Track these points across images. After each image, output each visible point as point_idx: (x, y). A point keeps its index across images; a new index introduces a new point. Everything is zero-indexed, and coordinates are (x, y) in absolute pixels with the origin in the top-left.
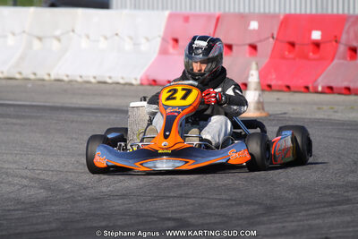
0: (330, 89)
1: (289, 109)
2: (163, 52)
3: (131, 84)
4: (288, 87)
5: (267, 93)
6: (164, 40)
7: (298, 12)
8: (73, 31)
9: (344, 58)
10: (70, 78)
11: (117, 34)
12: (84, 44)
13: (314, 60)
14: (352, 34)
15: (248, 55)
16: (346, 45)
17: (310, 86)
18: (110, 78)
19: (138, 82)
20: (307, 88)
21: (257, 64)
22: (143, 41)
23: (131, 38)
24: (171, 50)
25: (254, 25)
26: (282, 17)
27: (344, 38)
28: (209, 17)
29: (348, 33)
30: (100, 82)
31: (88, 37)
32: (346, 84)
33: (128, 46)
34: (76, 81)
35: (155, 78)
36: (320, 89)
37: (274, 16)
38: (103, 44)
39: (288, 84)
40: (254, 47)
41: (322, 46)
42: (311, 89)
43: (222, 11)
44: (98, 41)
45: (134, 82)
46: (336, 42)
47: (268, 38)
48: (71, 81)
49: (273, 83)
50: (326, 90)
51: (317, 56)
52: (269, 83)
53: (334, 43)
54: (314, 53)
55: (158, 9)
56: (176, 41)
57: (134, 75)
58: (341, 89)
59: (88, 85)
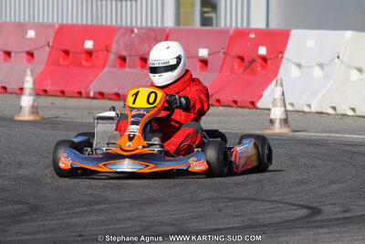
0: (101, 95)
1: (61, 113)
4: (63, 92)
5: (42, 98)
7: (75, 22)
9: (115, 67)
13: (87, 67)
14: (121, 43)
15: (25, 62)
16: (116, 54)
17: (83, 92)
20: (80, 93)
21: (32, 71)
25: (31, 34)
26: (57, 27)
27: (114, 47)
29: (118, 43)
32: (116, 90)
36: (92, 94)
37: (50, 26)
39: (62, 89)
40: (31, 54)
41: (93, 55)
42: (83, 94)
46: (107, 51)
47: (44, 46)
49: (48, 88)
50: (98, 96)
51: (89, 64)
52: (45, 88)
53: (105, 52)
54: (87, 61)
58: (111, 94)
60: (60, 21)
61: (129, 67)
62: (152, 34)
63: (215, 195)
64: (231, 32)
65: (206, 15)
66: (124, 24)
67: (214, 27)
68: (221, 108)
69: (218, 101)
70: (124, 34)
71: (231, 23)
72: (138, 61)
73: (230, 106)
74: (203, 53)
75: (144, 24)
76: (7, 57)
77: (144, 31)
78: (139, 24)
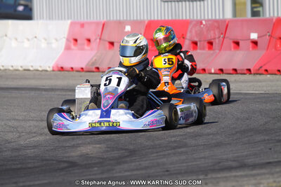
2: (68, 48)
3: (47, 71)
6: (68, 40)
7: (159, 19)
8: (6, 36)
10: (5, 68)
11: (36, 37)
12: (14, 44)
14: (194, 31)
16: (190, 40)
18: (32, 67)
19: (51, 69)
22: (54, 41)
23: (45, 39)
24: (73, 47)
25: (128, 28)
26: (146, 22)
27: (188, 36)
28: (97, 24)
29: (191, 32)
30: (25, 70)
31: (16, 39)
33: (44, 45)
34: (9, 70)
35: (62, 66)
37: (141, 22)
38: (26, 44)
43: (105, 20)
44: (23, 42)
45: (48, 69)
46: (184, 38)
48: (6, 70)
53: (182, 38)
55: (62, 19)
56: (76, 40)
57: (48, 64)
59: (17, 72)
60: (149, 19)
61: (200, 49)
62: (216, 24)
63: (267, 138)
64: (274, 20)
65: (255, 10)
66: (195, 18)
67: (261, 17)
68: (269, 76)
69: (266, 70)
70: (195, 25)
71: (274, 14)
72: (206, 44)
73: (275, 74)
74: (254, 36)
75: (210, 17)
76: (111, 46)
77: (210, 22)
78: (206, 18)
